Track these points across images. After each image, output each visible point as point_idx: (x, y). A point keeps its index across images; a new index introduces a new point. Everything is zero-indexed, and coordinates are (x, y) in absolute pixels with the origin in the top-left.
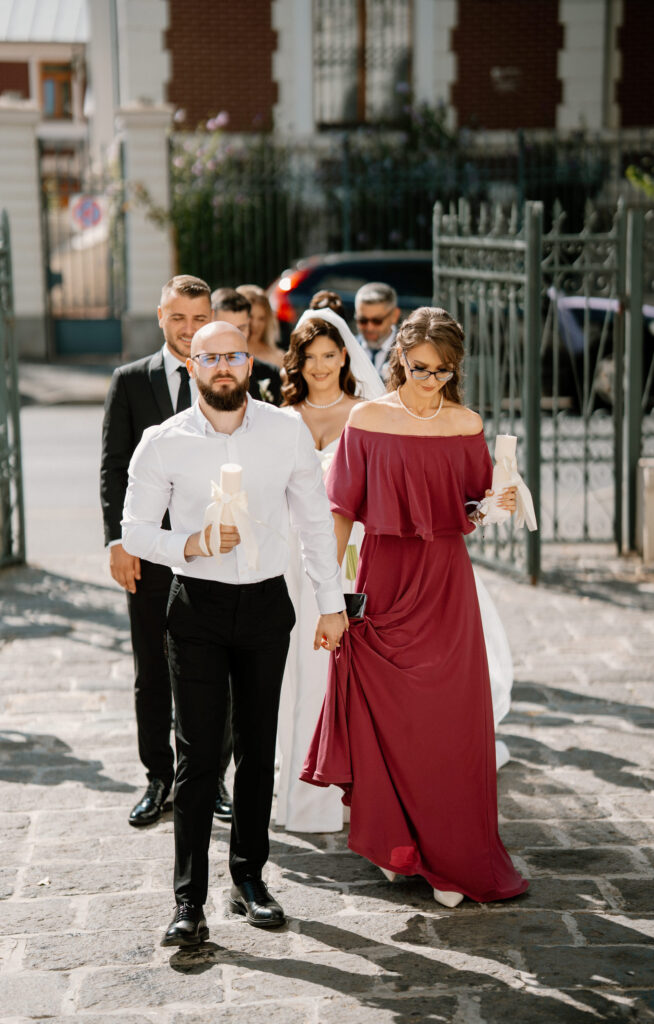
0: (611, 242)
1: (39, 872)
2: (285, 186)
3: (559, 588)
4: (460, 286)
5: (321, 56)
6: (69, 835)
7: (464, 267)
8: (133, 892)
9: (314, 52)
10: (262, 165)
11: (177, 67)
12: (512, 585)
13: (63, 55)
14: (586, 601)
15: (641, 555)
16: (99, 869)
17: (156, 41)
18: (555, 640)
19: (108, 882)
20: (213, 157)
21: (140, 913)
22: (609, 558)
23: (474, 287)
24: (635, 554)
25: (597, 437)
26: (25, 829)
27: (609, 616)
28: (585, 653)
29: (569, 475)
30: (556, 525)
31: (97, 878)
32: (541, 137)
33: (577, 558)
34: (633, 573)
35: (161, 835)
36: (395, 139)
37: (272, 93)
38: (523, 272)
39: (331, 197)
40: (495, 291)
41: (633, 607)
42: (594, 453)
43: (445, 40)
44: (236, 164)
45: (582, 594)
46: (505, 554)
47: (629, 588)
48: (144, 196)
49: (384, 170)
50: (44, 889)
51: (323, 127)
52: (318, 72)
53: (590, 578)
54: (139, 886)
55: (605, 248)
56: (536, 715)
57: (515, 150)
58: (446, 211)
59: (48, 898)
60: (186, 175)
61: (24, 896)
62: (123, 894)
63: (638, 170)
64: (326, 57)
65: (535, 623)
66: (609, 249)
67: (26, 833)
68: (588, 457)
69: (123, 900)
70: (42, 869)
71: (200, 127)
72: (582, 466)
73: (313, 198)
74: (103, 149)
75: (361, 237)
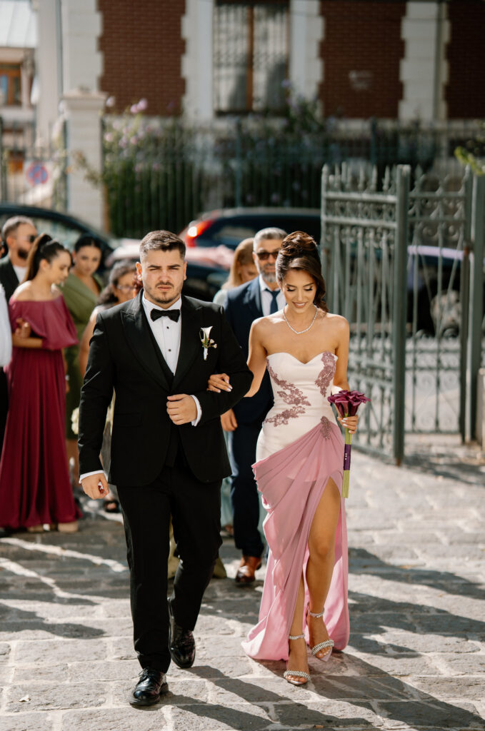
0: (460, 199)
1: (20, 690)
2: (191, 158)
3: (419, 468)
4: (343, 231)
5: (219, 59)
6: (42, 661)
7: (346, 216)
8: (98, 708)
9: (214, 56)
10: (174, 141)
11: (108, 65)
12: (382, 466)
13: (16, 57)
14: (440, 479)
15: (480, 444)
16: (69, 689)
17: (93, 44)
18: (419, 508)
19: (77, 699)
20: (136, 134)
21: (105, 725)
22: (455, 446)
23: (354, 231)
24: (476, 443)
25: (447, 351)
26: (6, 656)
27: (460, 491)
28: (444, 519)
29: (424, 381)
30: (414, 420)
31: (68, 696)
32: (388, 125)
33: (430, 446)
34: (475, 458)
35: (117, 661)
36: (277, 124)
37: (180, 86)
38: (394, 220)
39: (226, 166)
40: (371, 235)
41: (477, 484)
42: (445, 363)
43: (314, 50)
44: (153, 140)
45: (437, 474)
46: (375, 441)
47: (473, 470)
48: (83, 162)
49: (267, 147)
50: (25, 704)
51: (220, 114)
52: (216, 73)
53: (442, 461)
54: (103, 703)
55: (455, 204)
56: (409, 568)
57: (368, 134)
58: (332, 172)
59: (29, 712)
60: (115, 147)
61: (9, 711)
62: (90, 709)
63: (464, 150)
64: (223, 60)
65: (403, 496)
66: (458, 205)
67: (7, 658)
68: (439, 366)
69: (91, 714)
70: (22, 688)
71: (126, 110)
72: (435, 373)
73: (212, 167)
74: (51, 125)
75: (249, 198)
